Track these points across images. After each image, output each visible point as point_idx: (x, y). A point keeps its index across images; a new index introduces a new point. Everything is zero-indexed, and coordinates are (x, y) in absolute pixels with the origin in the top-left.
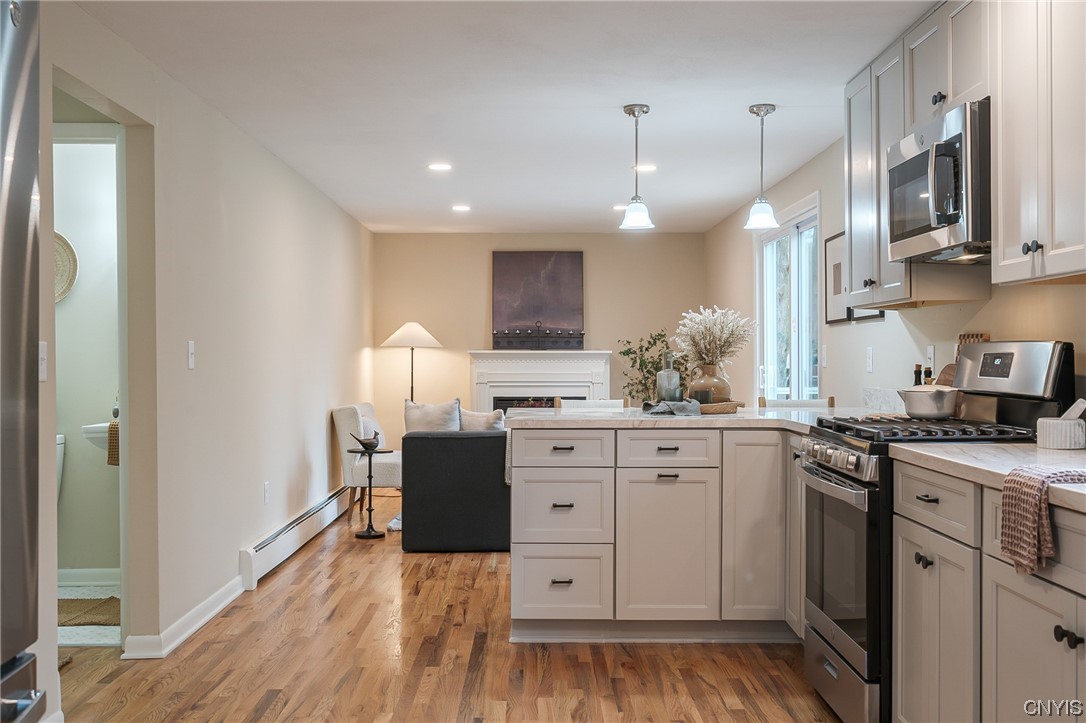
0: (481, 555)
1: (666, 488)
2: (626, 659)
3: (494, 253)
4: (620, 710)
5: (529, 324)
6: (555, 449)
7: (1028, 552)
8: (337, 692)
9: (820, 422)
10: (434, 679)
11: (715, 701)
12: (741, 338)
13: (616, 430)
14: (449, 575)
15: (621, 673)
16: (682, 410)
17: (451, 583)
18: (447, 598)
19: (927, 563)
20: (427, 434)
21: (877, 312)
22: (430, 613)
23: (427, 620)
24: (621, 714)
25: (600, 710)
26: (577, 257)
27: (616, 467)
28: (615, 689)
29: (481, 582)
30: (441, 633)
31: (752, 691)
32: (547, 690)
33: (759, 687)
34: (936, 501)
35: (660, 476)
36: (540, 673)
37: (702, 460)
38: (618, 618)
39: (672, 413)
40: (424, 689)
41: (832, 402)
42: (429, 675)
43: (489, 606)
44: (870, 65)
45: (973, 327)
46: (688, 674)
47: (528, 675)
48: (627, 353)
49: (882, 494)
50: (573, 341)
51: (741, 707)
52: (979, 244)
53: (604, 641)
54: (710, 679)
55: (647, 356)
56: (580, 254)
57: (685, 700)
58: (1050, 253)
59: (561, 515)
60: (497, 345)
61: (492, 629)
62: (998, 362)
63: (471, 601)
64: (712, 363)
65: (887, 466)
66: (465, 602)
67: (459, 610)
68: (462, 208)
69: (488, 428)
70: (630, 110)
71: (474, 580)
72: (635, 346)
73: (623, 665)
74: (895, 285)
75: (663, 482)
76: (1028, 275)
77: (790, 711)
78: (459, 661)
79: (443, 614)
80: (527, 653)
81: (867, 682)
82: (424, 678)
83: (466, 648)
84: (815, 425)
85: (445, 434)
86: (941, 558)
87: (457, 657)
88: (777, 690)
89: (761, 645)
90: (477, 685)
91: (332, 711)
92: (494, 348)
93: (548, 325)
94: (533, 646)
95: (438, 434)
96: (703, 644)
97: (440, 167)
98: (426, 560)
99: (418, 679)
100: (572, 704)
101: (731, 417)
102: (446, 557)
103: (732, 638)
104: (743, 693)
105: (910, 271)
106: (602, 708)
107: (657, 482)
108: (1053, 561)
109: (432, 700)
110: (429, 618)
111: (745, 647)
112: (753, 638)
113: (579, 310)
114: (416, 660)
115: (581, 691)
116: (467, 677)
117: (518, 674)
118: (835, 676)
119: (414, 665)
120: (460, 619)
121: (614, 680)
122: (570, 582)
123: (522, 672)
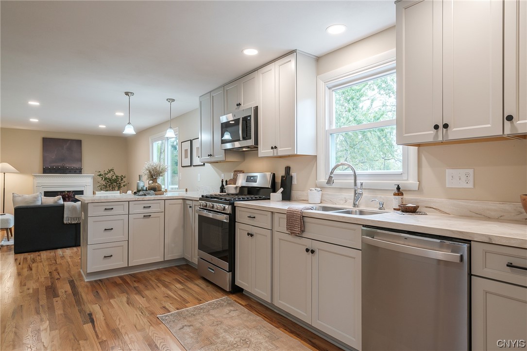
0: (53, 251)
1: (147, 220)
2: (135, 279)
3: (43, 138)
4: (144, 298)
5: (60, 164)
6: (106, 209)
7: (297, 230)
8: (13, 319)
9: (203, 196)
10: (60, 302)
11: (173, 287)
12: (164, 171)
13: (129, 201)
14: (42, 260)
15: (136, 285)
16: (149, 194)
17: (46, 263)
18: (47, 269)
19: (252, 235)
20: (27, 206)
21: (203, 164)
22: (42, 276)
23: (42, 279)
24: (145, 299)
25: (136, 299)
26: (79, 142)
27: (129, 214)
28: (137, 290)
29: (59, 261)
30: (52, 284)
31: (183, 282)
32: (112, 297)
33: (184, 280)
34: (254, 217)
35: (144, 216)
36: (105, 291)
37: (159, 210)
38: (129, 266)
39: (145, 195)
40: (58, 308)
41: (186, 190)
42: (57, 301)
43: (68, 269)
44: (210, 92)
45: (238, 168)
46: (159, 280)
47: (101, 293)
48: (100, 175)
49: (232, 216)
50: (79, 171)
51: (183, 287)
52: (255, 146)
53: (123, 274)
54: (167, 280)
55: (107, 176)
56: (80, 141)
57: (163, 289)
58: (279, 149)
59: (108, 233)
60: (44, 172)
61: (75, 278)
62: (252, 178)
63: (59, 269)
64: (156, 179)
65: (234, 208)
66: (56, 270)
67: (55, 274)
68: (34, 120)
69: (54, 203)
70: (127, 94)
71: (56, 261)
72: (102, 173)
73: (135, 281)
74: (220, 156)
75: (146, 218)
76: (272, 155)
77: (197, 285)
78: (67, 293)
79: (49, 276)
80: (95, 284)
81: (228, 272)
82: (55, 303)
83: (68, 287)
84: (201, 197)
85: (34, 206)
86: (256, 233)
87: (66, 292)
88: (190, 279)
89: (176, 266)
90: (81, 301)
91: (15, 327)
92: (43, 173)
93: (67, 165)
94: (96, 281)
95: (31, 206)
96: (158, 269)
97: (34, 103)
98: (29, 256)
99: (52, 304)
100: (125, 299)
101: (162, 196)
102: (37, 253)
103: (167, 266)
104: (180, 282)
105: (225, 153)
106: (137, 298)
107: (143, 218)
108: (303, 231)
109: (64, 311)
110: (43, 279)
111: (171, 267)
112: (173, 265)
113: (80, 160)
114: (47, 297)
115: (125, 294)
116: (75, 299)
117: (96, 293)
118: (213, 272)
119: (47, 299)
120: (58, 277)
121: (135, 287)
122: (111, 256)
123: (97, 292)
